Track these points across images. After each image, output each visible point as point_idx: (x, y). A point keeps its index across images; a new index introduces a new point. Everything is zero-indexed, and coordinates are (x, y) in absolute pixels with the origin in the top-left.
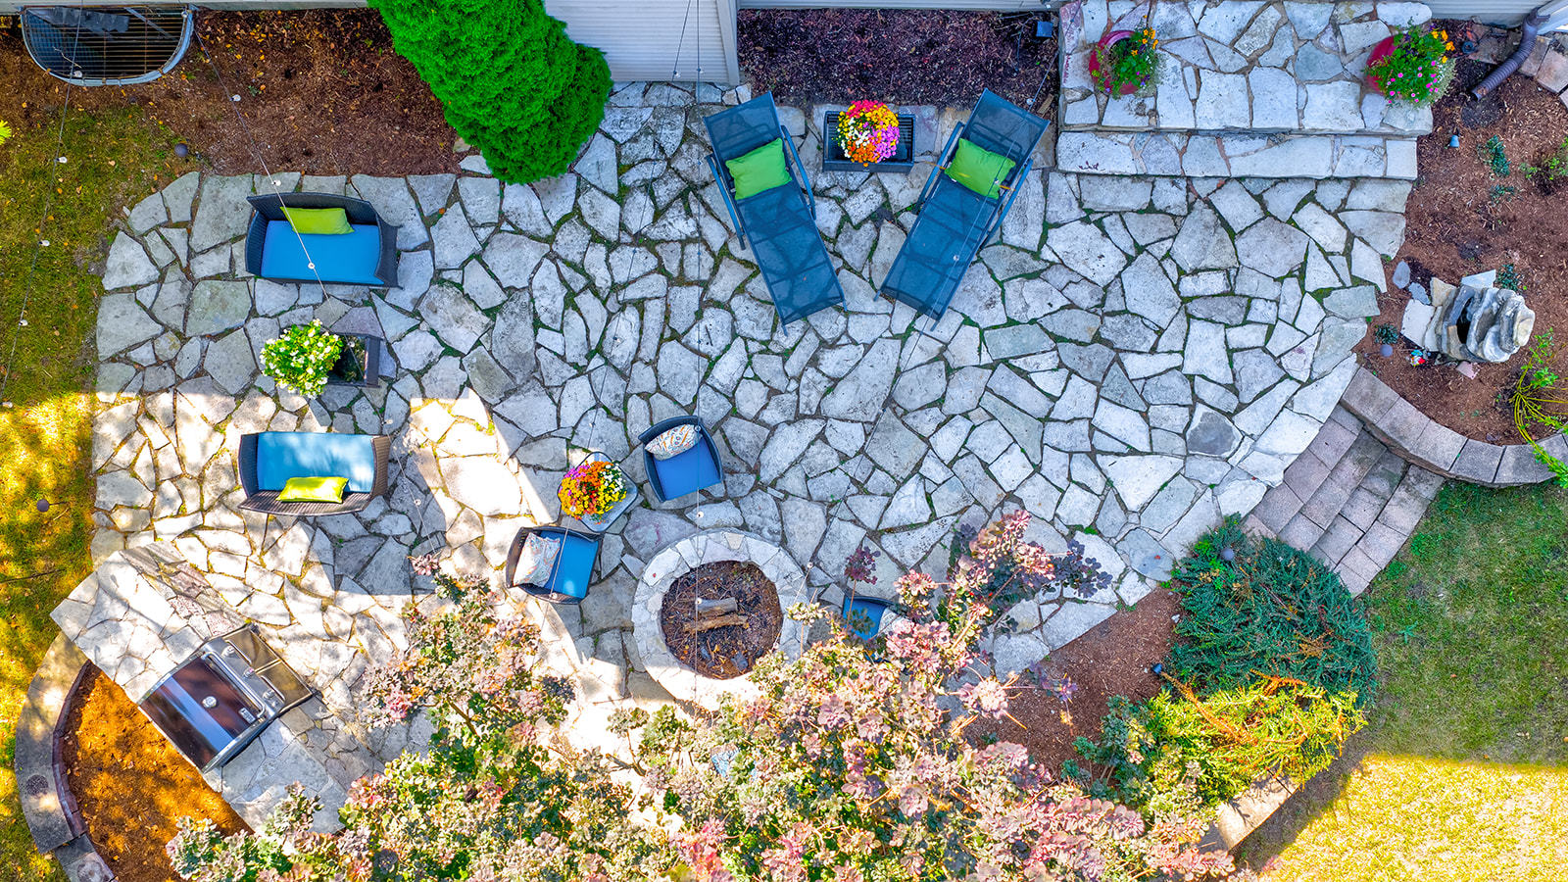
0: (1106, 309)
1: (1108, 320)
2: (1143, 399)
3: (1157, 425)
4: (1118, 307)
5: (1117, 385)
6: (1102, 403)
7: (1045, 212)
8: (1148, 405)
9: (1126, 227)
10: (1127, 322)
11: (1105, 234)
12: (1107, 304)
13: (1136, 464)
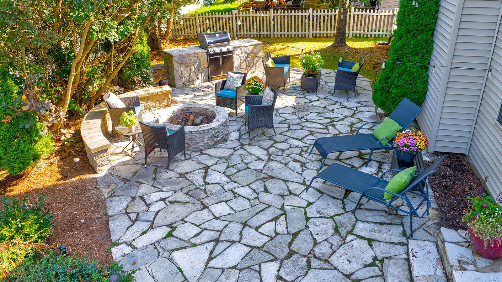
0: (312, 260)
1: (305, 259)
2: (245, 269)
3: (224, 273)
4: (313, 265)
5: (258, 257)
6: (248, 249)
7: (379, 241)
8: (241, 270)
9: (372, 277)
10: (302, 268)
11: (366, 266)
12: (315, 260)
13: (202, 259)
